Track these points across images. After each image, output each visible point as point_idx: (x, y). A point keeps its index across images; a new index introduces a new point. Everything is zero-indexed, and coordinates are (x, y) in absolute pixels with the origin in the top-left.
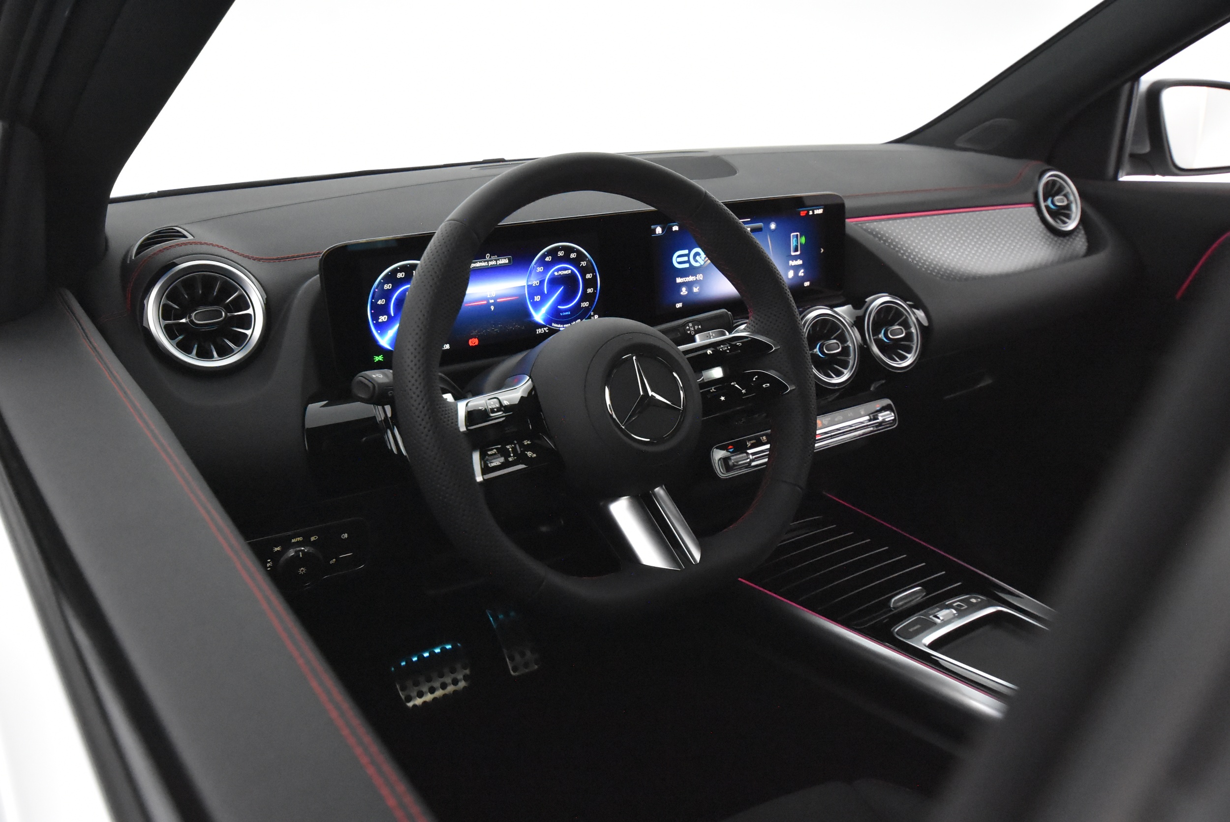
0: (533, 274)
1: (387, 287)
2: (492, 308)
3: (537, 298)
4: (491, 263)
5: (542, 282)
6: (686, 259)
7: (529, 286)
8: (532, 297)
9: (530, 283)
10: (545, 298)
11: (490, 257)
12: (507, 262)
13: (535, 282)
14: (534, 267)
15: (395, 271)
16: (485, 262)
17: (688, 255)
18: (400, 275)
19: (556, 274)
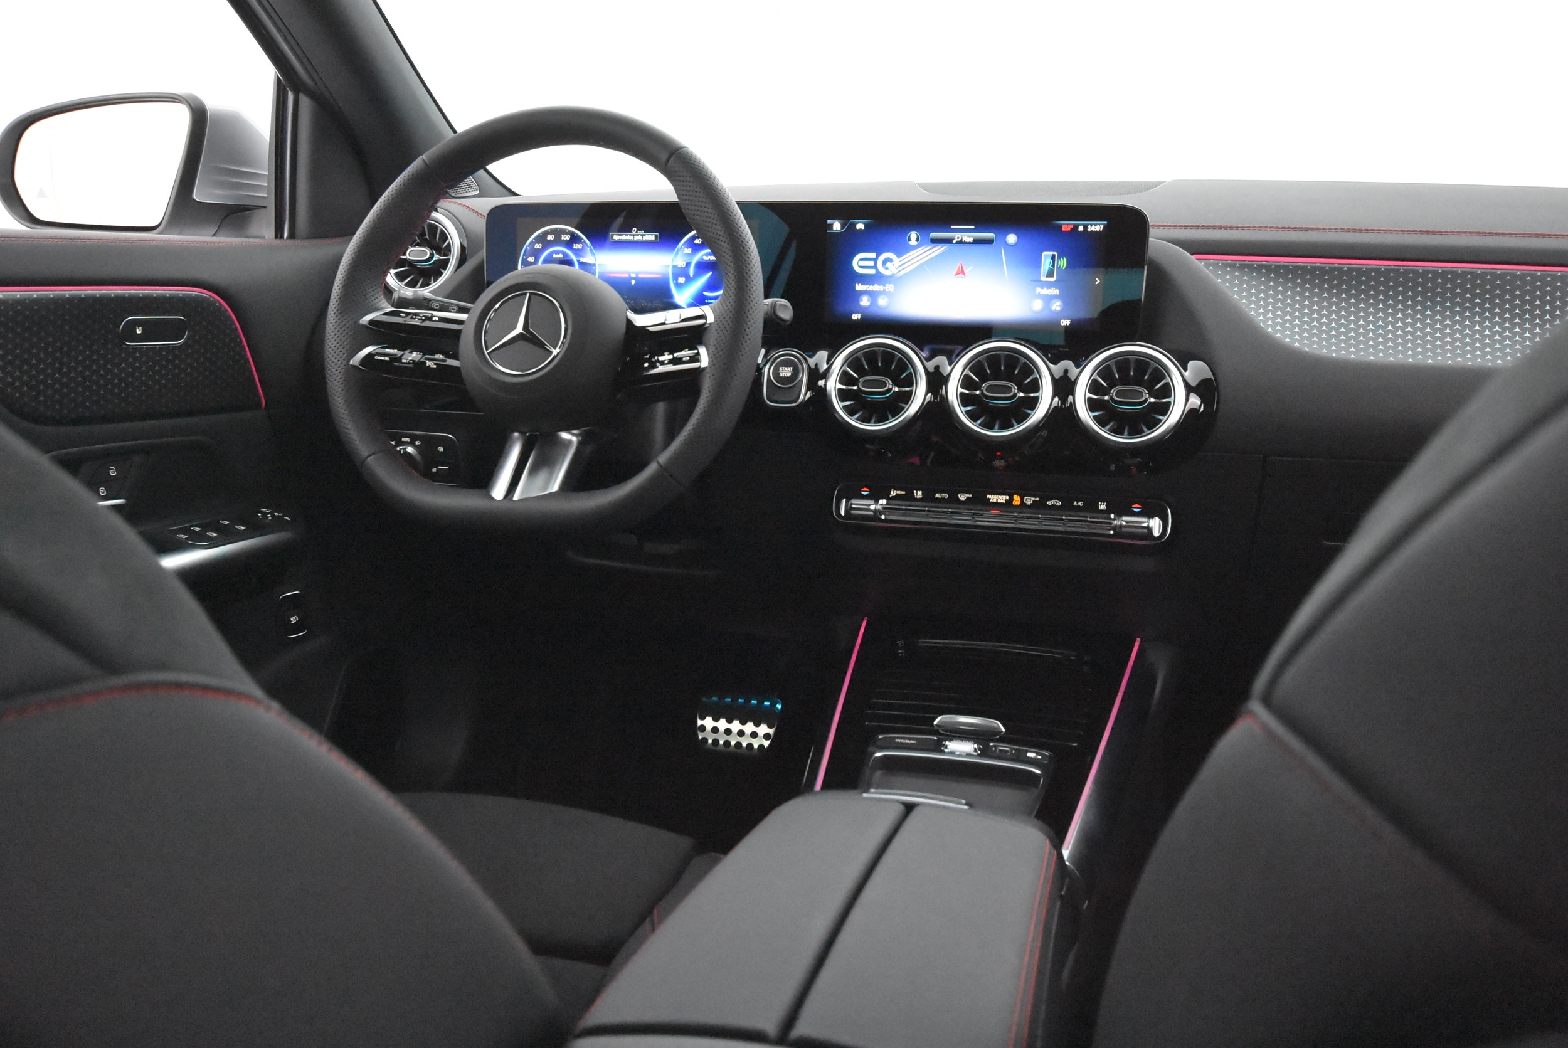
0: (680, 254)
1: (538, 246)
2: (633, 282)
3: (682, 280)
4: (636, 238)
5: (688, 264)
6: (872, 263)
7: (675, 267)
8: (675, 278)
9: (675, 264)
10: (689, 280)
11: (637, 232)
12: (654, 239)
13: (681, 263)
14: (681, 248)
15: (546, 233)
16: (630, 235)
17: (875, 260)
18: (550, 237)
19: (705, 258)
